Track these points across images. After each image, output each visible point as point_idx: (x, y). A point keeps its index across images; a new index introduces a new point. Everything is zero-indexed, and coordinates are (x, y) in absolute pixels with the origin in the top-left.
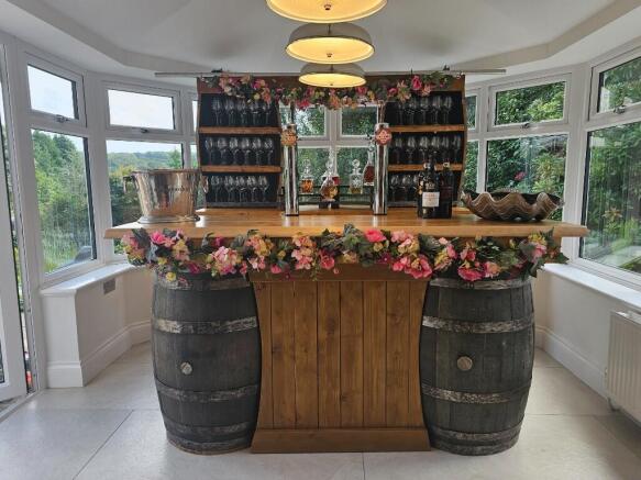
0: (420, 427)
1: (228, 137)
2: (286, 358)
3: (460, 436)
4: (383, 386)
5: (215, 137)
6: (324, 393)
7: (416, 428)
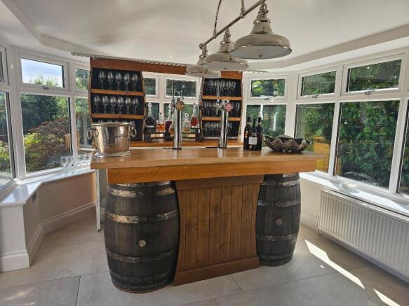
0: (255, 256)
1: (109, 96)
2: (193, 230)
3: (274, 257)
4: (239, 238)
5: (101, 96)
6: (212, 247)
7: (254, 257)
